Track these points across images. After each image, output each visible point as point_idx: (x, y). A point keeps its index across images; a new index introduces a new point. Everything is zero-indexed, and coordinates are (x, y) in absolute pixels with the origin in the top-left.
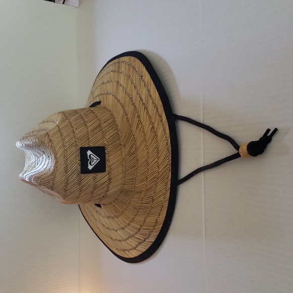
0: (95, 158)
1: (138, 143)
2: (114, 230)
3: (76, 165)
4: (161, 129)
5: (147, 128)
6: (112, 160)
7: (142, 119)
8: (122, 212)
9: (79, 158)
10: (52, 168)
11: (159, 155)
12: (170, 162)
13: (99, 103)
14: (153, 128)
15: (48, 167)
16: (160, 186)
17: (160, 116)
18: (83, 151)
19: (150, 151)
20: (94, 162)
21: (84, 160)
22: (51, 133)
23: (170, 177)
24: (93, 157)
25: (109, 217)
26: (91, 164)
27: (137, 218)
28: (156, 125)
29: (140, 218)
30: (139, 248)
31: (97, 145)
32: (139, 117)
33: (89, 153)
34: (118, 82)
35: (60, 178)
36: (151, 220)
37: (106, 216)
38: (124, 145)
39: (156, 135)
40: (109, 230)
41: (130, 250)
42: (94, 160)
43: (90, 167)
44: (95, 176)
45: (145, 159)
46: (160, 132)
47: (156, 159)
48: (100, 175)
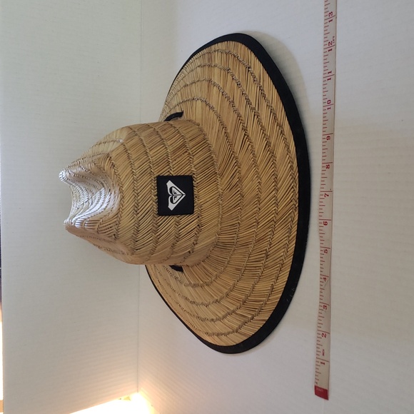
0: (178, 193)
1: (244, 169)
2: (202, 304)
3: (152, 203)
4: (282, 145)
5: (259, 145)
6: (203, 196)
7: (249, 132)
8: (217, 277)
9: (155, 192)
10: (116, 207)
11: (278, 186)
12: (297, 196)
13: (180, 115)
14: (268, 144)
15: (109, 207)
16: (280, 234)
17: (280, 126)
18: (161, 181)
19: (264, 180)
20: (176, 199)
21: (163, 196)
22: (113, 155)
23: (296, 218)
24: (176, 191)
25: (195, 286)
26: (172, 202)
27: (240, 284)
28: (273, 141)
29: (245, 285)
30: (242, 330)
31: (182, 173)
32: (245, 129)
33: (170, 184)
34: (210, 81)
35: (127, 222)
36: (263, 286)
37: (190, 283)
38: (222, 175)
39: (273, 155)
40: (194, 305)
41: (229, 333)
42: (177, 195)
43: (171, 206)
44: (178, 219)
45: (254, 194)
46: (280, 151)
47: (274, 192)
48: (185, 219)
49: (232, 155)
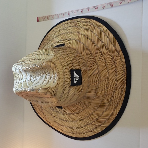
0: (77, 77)
1: (101, 68)
2: (72, 121)
3: (69, 81)
4: (119, 59)
5: (108, 59)
7: (103, 53)
8: (83, 110)
9: (70, 76)
10: (55, 83)
11: (117, 74)
12: (126, 78)
14: (113, 58)
16: (118, 92)
17: (118, 52)
19: (110, 72)
20: (77, 79)
21: (72, 78)
22: (54, 60)
23: (125, 86)
24: (76, 76)
25: (69, 114)
26: (75, 80)
27: (96, 112)
28: (115, 57)
29: (99, 113)
30: (94, 131)
31: (77, 69)
32: (101, 52)
33: (75, 73)
34: (79, 33)
36: (108, 113)
37: (66, 113)
39: (115, 63)
40: (67, 122)
41: (86, 132)
42: (77, 78)
43: (75, 82)
44: (76, 87)
45: (106, 77)
47: (115, 76)
48: (78, 87)
49: (94, 62)
